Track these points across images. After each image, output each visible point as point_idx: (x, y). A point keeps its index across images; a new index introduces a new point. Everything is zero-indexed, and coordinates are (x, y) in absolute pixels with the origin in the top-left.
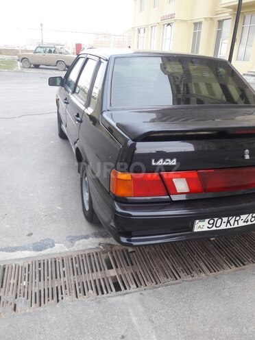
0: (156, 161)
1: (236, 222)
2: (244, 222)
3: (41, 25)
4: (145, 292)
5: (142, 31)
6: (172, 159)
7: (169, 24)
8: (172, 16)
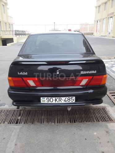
0: (19, 73)
1: (60, 101)
2: (64, 101)
3: (54, 23)
4: (24, 126)
5: (99, 21)
6: (25, 73)
7: (111, 17)
8: (113, 13)
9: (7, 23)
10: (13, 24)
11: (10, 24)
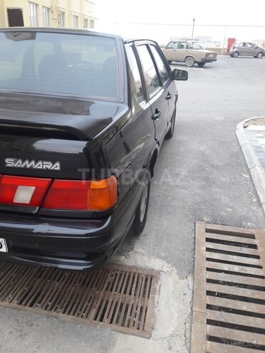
3: (194, 20)
9: (79, 18)
10: (95, 21)
11: (87, 20)
